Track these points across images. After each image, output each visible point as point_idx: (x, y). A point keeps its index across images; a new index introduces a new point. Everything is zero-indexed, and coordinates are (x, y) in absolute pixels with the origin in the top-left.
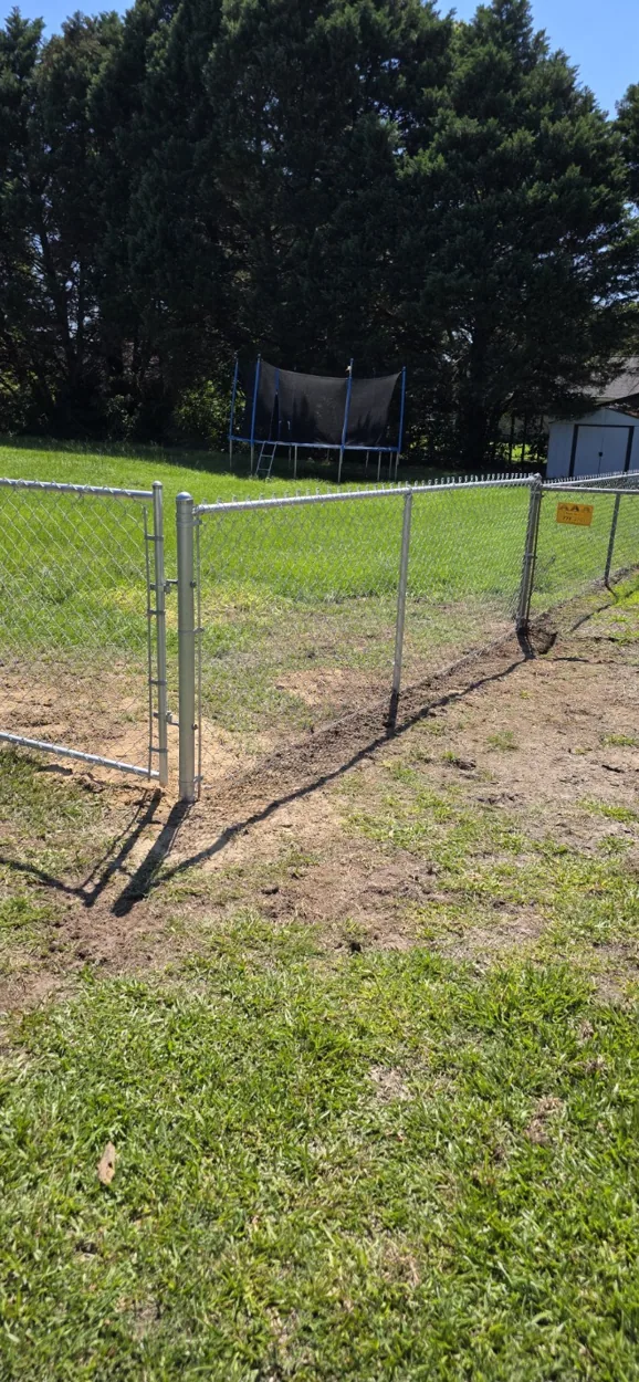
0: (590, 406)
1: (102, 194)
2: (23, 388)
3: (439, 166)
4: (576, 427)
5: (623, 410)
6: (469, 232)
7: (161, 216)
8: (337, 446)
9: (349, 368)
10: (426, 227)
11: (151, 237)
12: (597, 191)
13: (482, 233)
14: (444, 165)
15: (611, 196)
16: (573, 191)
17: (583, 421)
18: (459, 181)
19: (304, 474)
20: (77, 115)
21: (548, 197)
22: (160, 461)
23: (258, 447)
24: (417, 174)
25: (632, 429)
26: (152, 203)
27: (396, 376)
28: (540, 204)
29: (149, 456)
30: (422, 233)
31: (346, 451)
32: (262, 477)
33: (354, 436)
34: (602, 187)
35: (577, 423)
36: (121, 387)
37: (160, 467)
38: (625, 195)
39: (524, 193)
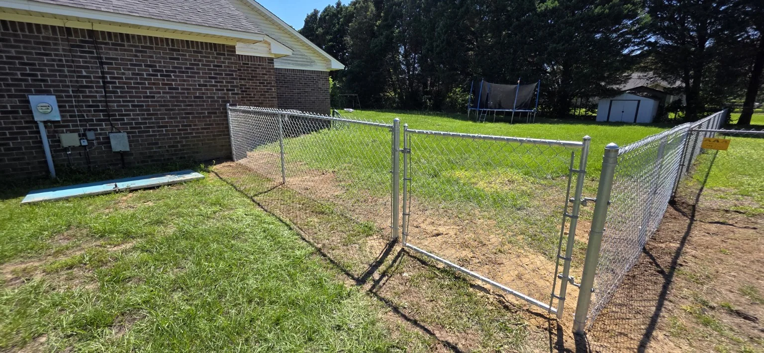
0: (620, 92)
1: (426, 31)
2: (395, 95)
3: (556, 5)
4: (611, 101)
5: (634, 93)
6: (568, 28)
7: (446, 35)
8: (511, 110)
9: (519, 81)
10: (548, 28)
11: (442, 43)
12: (627, 7)
13: (574, 28)
14: (558, 5)
15: (633, 8)
16: (616, 8)
17: (614, 99)
18: (564, 10)
19: (498, 120)
20: (419, 7)
21: (604, 11)
22: (445, 117)
23: (480, 112)
24: (546, 9)
25: (639, 101)
26: (443, 31)
27: (536, 84)
28: (600, 15)
29: (441, 115)
30: (547, 31)
31: (515, 112)
32: (482, 122)
33: (519, 107)
34: (629, 5)
35: (611, 99)
36: (427, 93)
37: (446, 119)
38: (640, 7)
39: (593, 11)
